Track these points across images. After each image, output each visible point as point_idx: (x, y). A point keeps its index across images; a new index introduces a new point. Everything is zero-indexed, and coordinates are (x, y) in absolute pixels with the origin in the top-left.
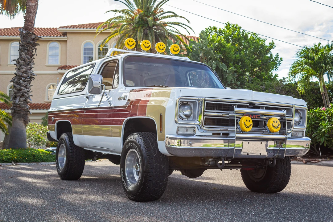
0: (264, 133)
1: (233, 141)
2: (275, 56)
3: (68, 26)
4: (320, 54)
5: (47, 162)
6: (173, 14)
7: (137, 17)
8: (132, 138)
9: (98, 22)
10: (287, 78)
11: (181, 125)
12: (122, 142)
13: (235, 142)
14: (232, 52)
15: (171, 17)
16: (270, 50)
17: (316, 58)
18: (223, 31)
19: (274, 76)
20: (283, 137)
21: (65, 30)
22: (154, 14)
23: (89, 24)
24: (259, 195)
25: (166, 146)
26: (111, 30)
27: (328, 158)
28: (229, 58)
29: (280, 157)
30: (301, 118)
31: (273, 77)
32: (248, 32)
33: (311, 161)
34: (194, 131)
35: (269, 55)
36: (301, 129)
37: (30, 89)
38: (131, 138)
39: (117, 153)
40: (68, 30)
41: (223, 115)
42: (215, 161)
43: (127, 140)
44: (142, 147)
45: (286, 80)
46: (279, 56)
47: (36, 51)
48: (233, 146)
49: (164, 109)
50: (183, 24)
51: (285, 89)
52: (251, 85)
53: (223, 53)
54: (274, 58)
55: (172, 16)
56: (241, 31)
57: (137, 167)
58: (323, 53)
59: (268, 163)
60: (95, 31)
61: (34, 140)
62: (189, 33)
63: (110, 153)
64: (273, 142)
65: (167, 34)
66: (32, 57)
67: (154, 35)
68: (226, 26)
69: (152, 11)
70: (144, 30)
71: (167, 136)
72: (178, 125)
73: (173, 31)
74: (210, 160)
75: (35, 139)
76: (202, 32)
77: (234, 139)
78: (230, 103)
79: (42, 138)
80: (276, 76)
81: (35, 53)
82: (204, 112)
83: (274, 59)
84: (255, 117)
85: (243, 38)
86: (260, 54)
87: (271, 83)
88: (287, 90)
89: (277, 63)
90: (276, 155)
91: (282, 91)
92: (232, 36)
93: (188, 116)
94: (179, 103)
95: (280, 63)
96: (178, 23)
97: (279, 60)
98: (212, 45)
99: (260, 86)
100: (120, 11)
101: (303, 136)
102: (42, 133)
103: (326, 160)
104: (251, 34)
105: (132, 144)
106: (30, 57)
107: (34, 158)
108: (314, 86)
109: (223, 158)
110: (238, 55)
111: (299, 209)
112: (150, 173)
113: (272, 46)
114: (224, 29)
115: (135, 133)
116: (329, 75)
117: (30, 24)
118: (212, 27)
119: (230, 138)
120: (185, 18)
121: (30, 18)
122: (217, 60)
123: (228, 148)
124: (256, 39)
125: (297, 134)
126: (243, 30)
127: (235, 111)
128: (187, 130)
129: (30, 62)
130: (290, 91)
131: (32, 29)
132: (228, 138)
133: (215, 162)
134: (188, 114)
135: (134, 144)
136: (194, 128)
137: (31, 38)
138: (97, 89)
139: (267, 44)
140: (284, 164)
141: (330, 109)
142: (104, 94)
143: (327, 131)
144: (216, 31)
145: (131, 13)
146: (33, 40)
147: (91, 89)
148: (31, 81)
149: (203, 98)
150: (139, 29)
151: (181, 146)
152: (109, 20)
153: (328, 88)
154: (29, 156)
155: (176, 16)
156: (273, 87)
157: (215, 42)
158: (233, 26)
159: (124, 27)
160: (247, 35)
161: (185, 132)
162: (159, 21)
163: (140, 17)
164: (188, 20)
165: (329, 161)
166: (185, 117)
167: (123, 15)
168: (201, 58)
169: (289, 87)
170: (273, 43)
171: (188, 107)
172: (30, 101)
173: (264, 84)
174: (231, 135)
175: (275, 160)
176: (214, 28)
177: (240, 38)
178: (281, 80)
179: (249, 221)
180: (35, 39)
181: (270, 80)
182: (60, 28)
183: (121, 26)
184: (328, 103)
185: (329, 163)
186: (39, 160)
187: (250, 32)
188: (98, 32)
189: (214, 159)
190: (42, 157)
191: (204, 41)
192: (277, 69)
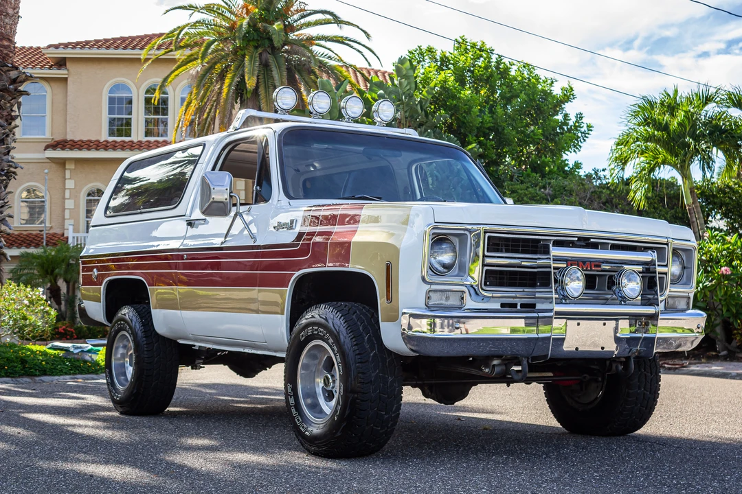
0: (609, 302)
1: (548, 320)
2: (574, 120)
3: (70, 43)
4: (681, 115)
5: (54, 375)
6: (328, 17)
7: (245, 22)
8: (317, 316)
9: (143, 34)
10: (604, 170)
11: (434, 287)
12: (287, 326)
13: (551, 323)
14: (476, 109)
15: (325, 23)
16: (563, 106)
17: (674, 125)
18: (450, 58)
19: (571, 166)
20: (650, 310)
21: (61, 53)
22: (283, 15)
23: (121, 38)
24: (592, 440)
25: (403, 334)
26: (179, 55)
27: (703, 358)
28: (468, 122)
29: (642, 354)
30: (684, 268)
31: (568, 169)
32: (510, 60)
33: (666, 365)
34: (463, 298)
35: (560, 117)
36: (684, 292)
37: (6, 201)
38: (313, 317)
39: (269, 350)
40: (69, 53)
41: (523, 263)
42: (506, 365)
43: (304, 321)
44: (342, 337)
45: (601, 174)
46: (584, 120)
47: (19, 108)
48: (548, 332)
49: (395, 250)
50: (353, 41)
51: (599, 197)
52: (518, 187)
53: (454, 111)
54: (571, 123)
55: (327, 22)
56: (494, 58)
57: (328, 381)
58: (690, 113)
59: (617, 367)
60: (140, 55)
61: (11, 323)
62: (369, 63)
63: (250, 352)
64: (628, 321)
65: (315, 64)
66: (10, 124)
67: (284, 68)
68: (456, 45)
69: (278, 8)
70: (260, 54)
71: (405, 311)
72: (427, 287)
73: (329, 57)
74: (495, 362)
75: (15, 320)
76: (402, 61)
77: (551, 317)
78: (537, 237)
79: (31, 317)
80: (578, 165)
81: (17, 113)
82: (484, 256)
83: (571, 126)
84: (591, 267)
85: (500, 76)
86: (538, 112)
87: (566, 183)
88: (604, 199)
89: (580, 135)
90: (634, 349)
91: (592, 201)
92: (472, 69)
93: (449, 267)
94: (431, 237)
95: (585, 137)
96: (342, 37)
97: (584, 129)
98: (425, 90)
99: (540, 189)
100: (203, 8)
101: (688, 308)
102: (29, 307)
103: (698, 363)
104: (519, 65)
105: (316, 330)
106: (5, 124)
107: (24, 367)
108: (667, 188)
109: (525, 357)
110: (487, 117)
111: (690, 467)
112: (363, 393)
113: (568, 96)
114: (452, 52)
115: (323, 306)
116: (703, 165)
117: (6, 43)
118: (424, 48)
119: (541, 315)
120: (358, 27)
121: (5, 28)
122: (436, 127)
123: (536, 336)
124: (529, 78)
125: (677, 303)
126: (497, 56)
127: (552, 255)
128: (447, 298)
129: (8, 136)
130: (611, 202)
131: (11, 55)
132: (535, 315)
133: (504, 367)
134: (449, 261)
135: (322, 330)
136: (463, 292)
137: (10, 78)
138: (222, 204)
139: (557, 91)
140: (645, 371)
141: (707, 243)
142: (236, 215)
143: (700, 295)
144: (434, 59)
145: (228, 15)
146: (14, 81)
147: (207, 205)
148: (10, 180)
149: (482, 226)
150: (247, 53)
151: (434, 332)
152: (175, 30)
153: (699, 193)
154: (12, 361)
155: (337, 21)
156: (570, 193)
157: (432, 85)
158: (473, 46)
159: (213, 47)
160: (507, 70)
161: (443, 302)
162: (296, 33)
163: (251, 24)
164: (365, 32)
165: (707, 365)
166: (441, 269)
167: (209, 17)
168: (400, 122)
169: (608, 192)
170: (571, 88)
171: (448, 245)
172: (7, 228)
173: (550, 184)
174: (539, 306)
175: (632, 360)
176: (429, 51)
177: (491, 75)
178: (589, 176)
179: (597, 492)
180: (18, 80)
181: (564, 175)
182: (51, 48)
183: (205, 44)
184: (701, 229)
185: (707, 369)
186: (36, 370)
187: (514, 62)
188: (147, 60)
189: (503, 360)
190: (44, 363)
191: (406, 82)
192: (579, 151)
